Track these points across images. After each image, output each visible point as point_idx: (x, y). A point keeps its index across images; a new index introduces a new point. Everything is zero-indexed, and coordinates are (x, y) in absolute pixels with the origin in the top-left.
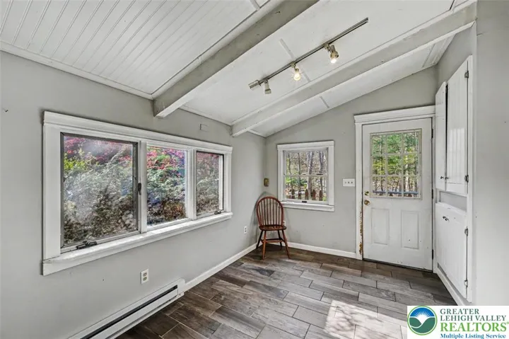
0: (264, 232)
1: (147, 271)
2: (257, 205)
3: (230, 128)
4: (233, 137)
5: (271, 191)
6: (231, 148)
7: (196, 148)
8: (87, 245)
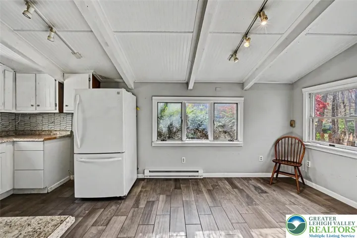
0: (278, 164)
1: (184, 158)
2: (277, 142)
3: (242, 85)
4: (246, 90)
5: (296, 131)
6: (243, 99)
7: (213, 102)
8: (163, 140)
